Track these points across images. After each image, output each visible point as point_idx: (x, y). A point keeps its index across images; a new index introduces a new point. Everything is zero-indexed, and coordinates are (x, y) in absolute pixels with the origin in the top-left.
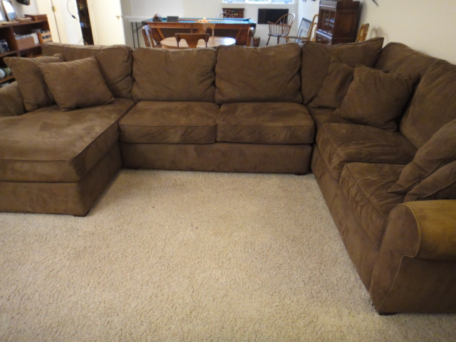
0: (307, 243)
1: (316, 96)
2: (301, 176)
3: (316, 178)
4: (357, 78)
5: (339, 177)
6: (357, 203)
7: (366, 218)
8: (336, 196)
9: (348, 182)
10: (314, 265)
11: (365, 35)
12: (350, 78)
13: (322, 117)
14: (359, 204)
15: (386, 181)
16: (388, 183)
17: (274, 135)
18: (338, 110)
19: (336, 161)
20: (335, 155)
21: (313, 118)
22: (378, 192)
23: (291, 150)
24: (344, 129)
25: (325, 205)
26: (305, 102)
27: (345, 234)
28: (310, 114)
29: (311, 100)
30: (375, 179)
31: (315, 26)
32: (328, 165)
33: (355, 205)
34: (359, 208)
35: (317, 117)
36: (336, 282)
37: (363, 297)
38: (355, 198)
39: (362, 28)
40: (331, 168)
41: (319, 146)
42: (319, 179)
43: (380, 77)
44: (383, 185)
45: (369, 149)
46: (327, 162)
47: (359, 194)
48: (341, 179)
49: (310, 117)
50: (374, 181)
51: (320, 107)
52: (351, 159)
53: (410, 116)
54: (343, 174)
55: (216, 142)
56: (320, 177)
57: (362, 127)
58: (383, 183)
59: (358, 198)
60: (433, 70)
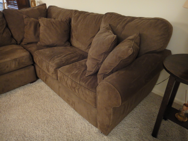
0: (56, 120)
1: (23, 38)
2: (34, 83)
3: (43, 81)
4: (42, 24)
5: (57, 77)
6: (74, 88)
7: (83, 94)
8: (59, 87)
9: (64, 78)
10: (66, 130)
11: (35, 4)
12: (38, 25)
13: (33, 48)
14: (76, 88)
15: (82, 71)
16: (83, 72)
17: (8, 67)
18: (39, 43)
19: (52, 70)
20: (50, 67)
21: (27, 50)
22: (82, 78)
23: (22, 72)
24: (48, 51)
25: (54, 93)
26: (19, 43)
27: (73, 105)
28: (24, 48)
29: (22, 41)
30: (76, 72)
31: (6, 4)
32: (48, 73)
33: (73, 90)
34: (77, 91)
35: (29, 49)
36: (81, 133)
37: (96, 132)
38: (72, 86)
39: (32, 2)
40: (50, 74)
41: (38, 64)
42: (45, 81)
43: (53, 22)
44: (82, 74)
45: (65, 58)
46: (47, 72)
47: (73, 83)
48: (59, 78)
49: (25, 50)
50: (77, 73)
51: (28, 44)
52: (59, 66)
53: (74, 37)
54: (59, 75)
56: (46, 80)
57: (55, 48)
58: (82, 73)
59: (74, 85)
60: (75, 14)
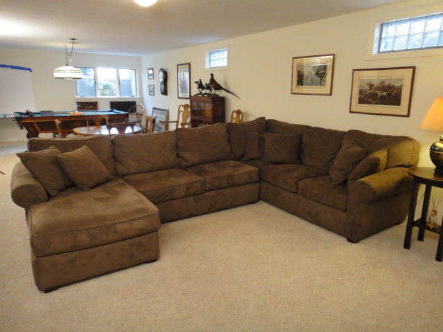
1: (244, 153)
4: (269, 140)
5: (297, 190)
9: (309, 188)
14: (324, 195)
18: (264, 159)
19: (291, 182)
20: (289, 179)
22: (330, 187)
25: (285, 213)
26: (236, 159)
27: (316, 216)
38: (319, 194)
40: (288, 187)
41: (269, 179)
51: (251, 160)
52: (300, 179)
53: (307, 154)
54: (300, 187)
55: (206, 191)
